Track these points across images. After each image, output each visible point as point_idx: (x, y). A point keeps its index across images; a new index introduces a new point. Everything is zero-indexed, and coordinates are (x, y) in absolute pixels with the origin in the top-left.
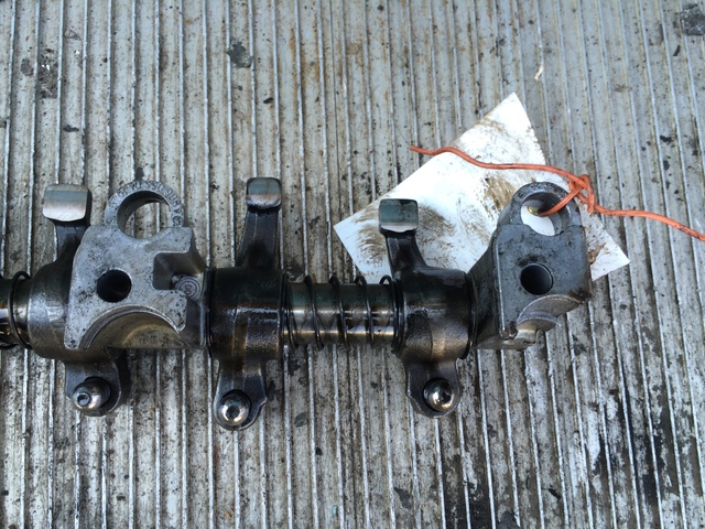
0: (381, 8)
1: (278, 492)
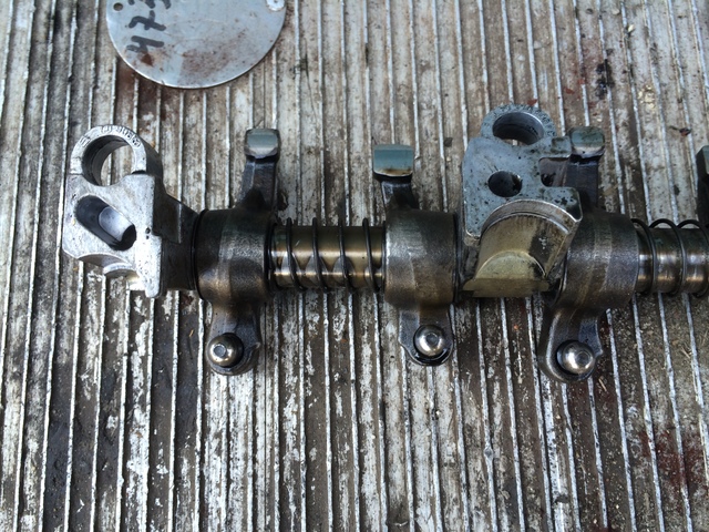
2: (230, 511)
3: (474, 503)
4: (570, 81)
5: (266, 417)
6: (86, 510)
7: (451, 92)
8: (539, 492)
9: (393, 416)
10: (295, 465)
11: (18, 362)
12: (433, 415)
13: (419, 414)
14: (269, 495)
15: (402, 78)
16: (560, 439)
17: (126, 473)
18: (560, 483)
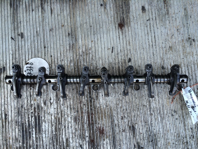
0: (183, 59)
1: (175, 128)
2: (46, 141)
3: (76, 138)
5: (50, 129)
6: (28, 141)
8: (84, 136)
9: (66, 127)
10: (54, 134)
11: (17, 123)
12: (71, 127)
13: (70, 127)
14: (51, 138)
16: (87, 129)
17: (32, 137)
18: (87, 134)
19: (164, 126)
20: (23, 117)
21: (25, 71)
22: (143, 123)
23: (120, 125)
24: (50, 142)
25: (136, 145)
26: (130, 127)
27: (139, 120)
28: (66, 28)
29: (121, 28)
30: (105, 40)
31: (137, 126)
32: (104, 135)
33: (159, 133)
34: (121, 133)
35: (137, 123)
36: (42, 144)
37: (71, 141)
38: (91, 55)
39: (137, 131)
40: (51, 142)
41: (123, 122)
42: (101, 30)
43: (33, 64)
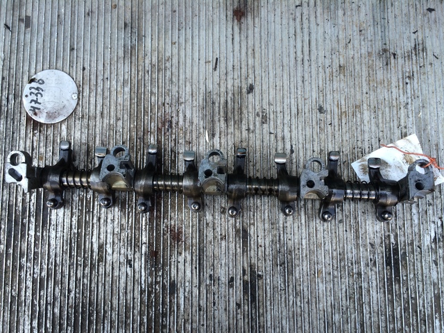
0: (367, 93)
1: (334, 241)
2: (56, 245)
3: (121, 244)
4: (160, 125)
5: (67, 221)
6: (18, 244)
7: (126, 127)
8: (139, 242)
9: (102, 221)
10: (74, 233)
12: (113, 221)
13: (109, 221)
14: (67, 241)
15: (112, 122)
16: (146, 228)
17: (28, 235)
18: (145, 239)
19: (311, 235)
20: (13, 193)
21: (27, 96)
22: (267, 226)
23: (216, 225)
24: (65, 249)
25: (246, 269)
26: (237, 231)
27: (258, 217)
28: (122, 11)
29: (239, 20)
30: (203, 42)
31: (252, 230)
32: (180, 243)
33: (299, 249)
34: (218, 241)
35: (254, 224)
36: (47, 252)
37: (110, 251)
38: (168, 73)
39: (252, 240)
40: (67, 249)
41: (223, 220)
42: (196, 20)
43: (43, 83)
